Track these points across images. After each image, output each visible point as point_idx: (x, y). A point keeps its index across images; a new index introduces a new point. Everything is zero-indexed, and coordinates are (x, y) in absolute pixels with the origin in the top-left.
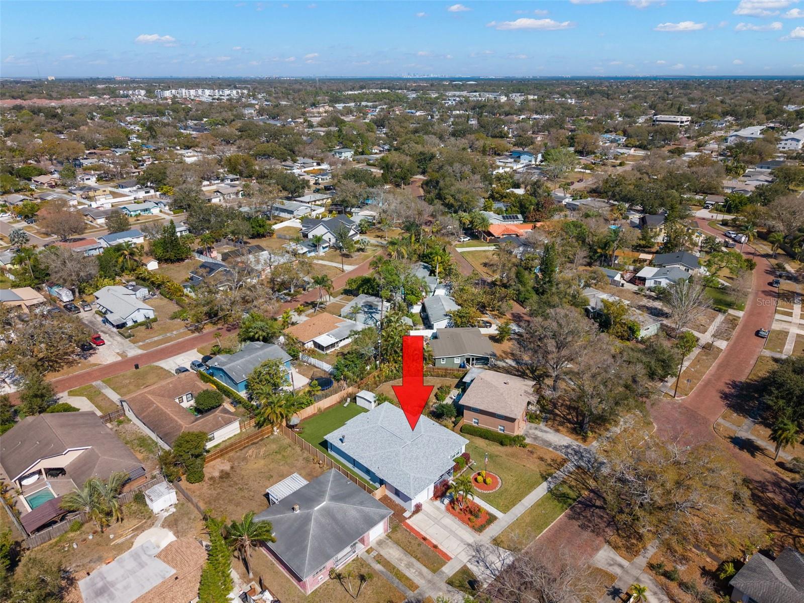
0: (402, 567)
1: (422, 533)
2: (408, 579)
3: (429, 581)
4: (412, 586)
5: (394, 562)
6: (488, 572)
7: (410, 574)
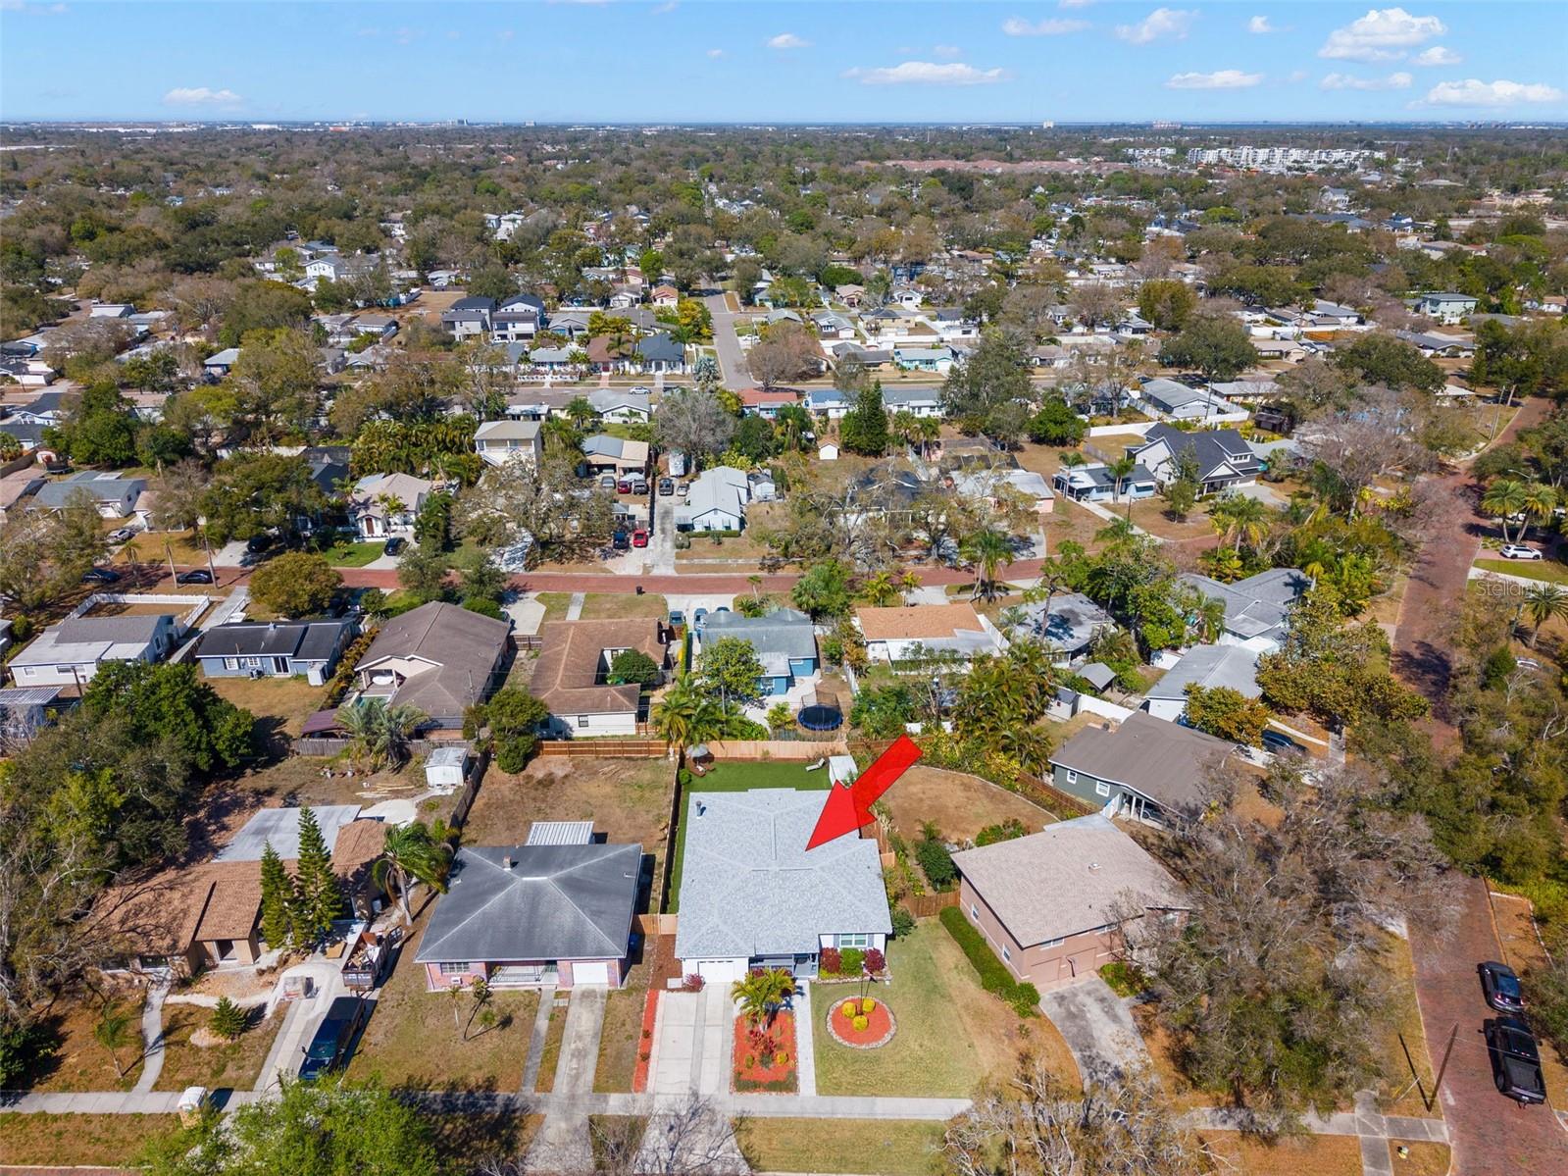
0: (567, 1048)
1: (658, 1025)
2: (554, 1070)
3: (572, 1097)
4: (545, 1084)
5: (569, 1032)
6: (665, 1155)
7: (566, 1065)
